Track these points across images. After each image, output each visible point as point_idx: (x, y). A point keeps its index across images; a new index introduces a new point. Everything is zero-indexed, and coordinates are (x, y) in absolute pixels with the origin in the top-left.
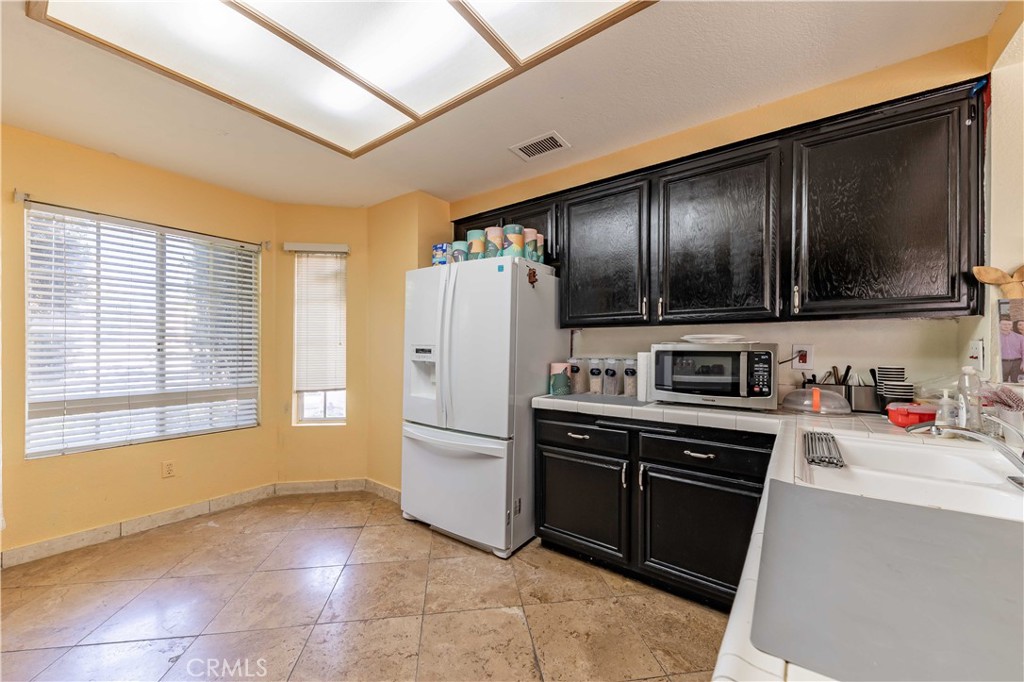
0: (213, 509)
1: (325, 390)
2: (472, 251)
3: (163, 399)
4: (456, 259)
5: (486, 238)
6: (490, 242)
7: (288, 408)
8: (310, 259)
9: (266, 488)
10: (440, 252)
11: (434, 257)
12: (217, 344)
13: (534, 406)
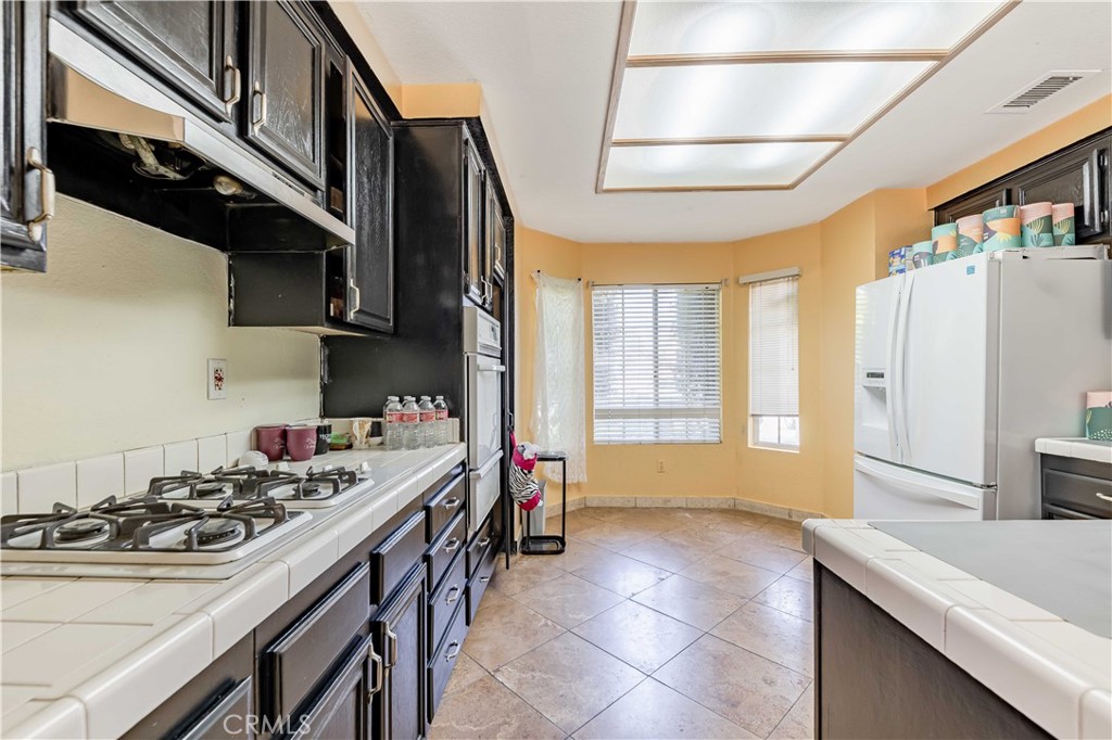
0: (690, 506)
1: (779, 416)
2: (937, 252)
3: (658, 413)
4: (917, 264)
5: (957, 232)
6: (962, 236)
7: (744, 430)
8: (763, 287)
9: (728, 500)
10: (897, 259)
11: (890, 265)
12: (691, 371)
13: (1038, 450)
